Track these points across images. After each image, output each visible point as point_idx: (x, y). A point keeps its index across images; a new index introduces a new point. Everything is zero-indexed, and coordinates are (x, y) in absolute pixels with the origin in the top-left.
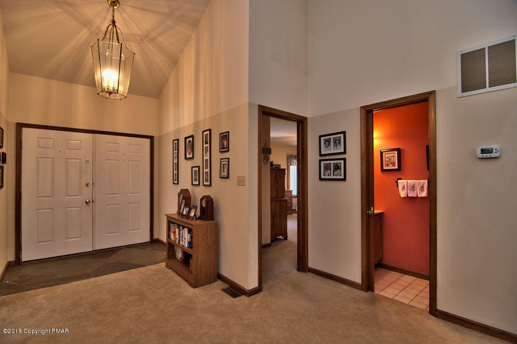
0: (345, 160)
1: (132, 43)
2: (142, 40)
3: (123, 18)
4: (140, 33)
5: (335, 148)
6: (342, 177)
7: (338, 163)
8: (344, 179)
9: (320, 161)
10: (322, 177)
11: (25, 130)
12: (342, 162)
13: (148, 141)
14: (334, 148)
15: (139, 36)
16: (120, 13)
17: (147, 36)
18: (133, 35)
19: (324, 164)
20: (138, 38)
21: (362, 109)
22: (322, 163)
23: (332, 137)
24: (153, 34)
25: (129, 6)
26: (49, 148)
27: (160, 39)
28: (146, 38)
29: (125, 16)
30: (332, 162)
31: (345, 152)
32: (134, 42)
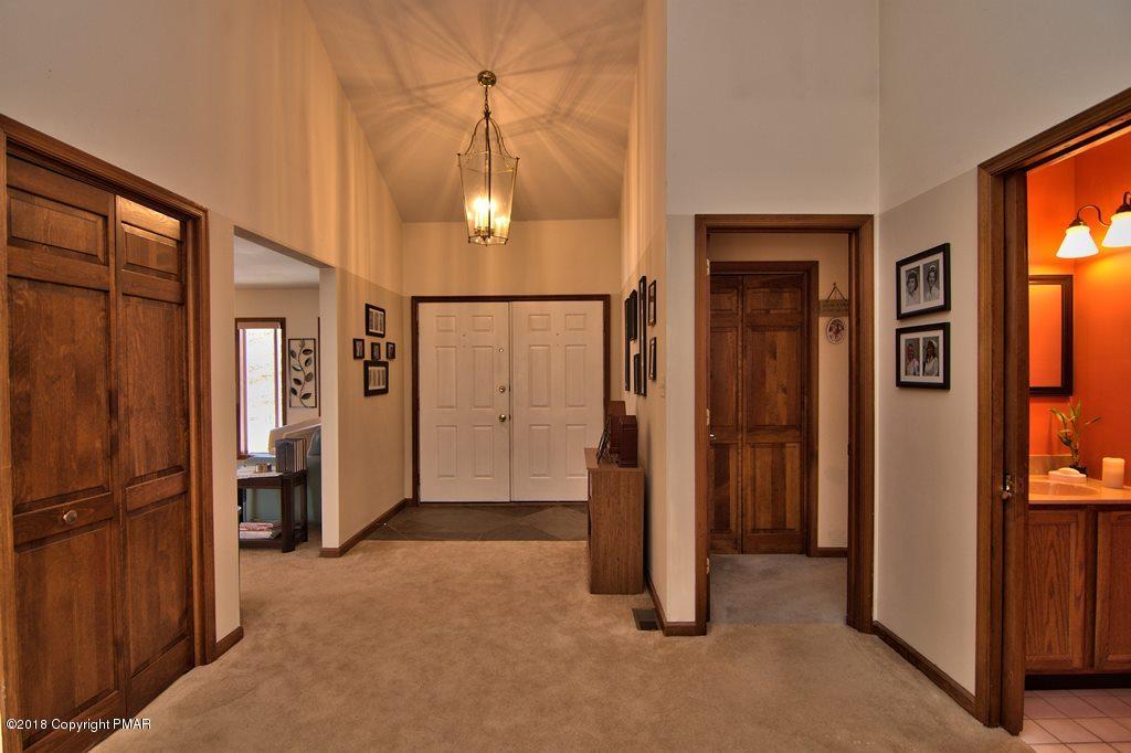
0: (945, 327)
1: (538, 133)
2: (550, 122)
3: (509, 98)
4: (542, 112)
5: (928, 294)
6: (940, 380)
7: (932, 338)
8: (945, 386)
9: (899, 332)
10: (904, 378)
11: (422, 306)
12: (940, 333)
13: (599, 304)
14: (925, 296)
15: (544, 116)
16: (502, 91)
17: (555, 113)
18: (533, 118)
19: (907, 340)
20: (543, 121)
21: (984, 173)
22: (903, 337)
23: (920, 263)
24: (565, 106)
25: (510, 75)
26: (451, 331)
27: (579, 110)
28: (556, 116)
29: (510, 92)
30: (921, 335)
31: (946, 307)
32: (539, 129)
